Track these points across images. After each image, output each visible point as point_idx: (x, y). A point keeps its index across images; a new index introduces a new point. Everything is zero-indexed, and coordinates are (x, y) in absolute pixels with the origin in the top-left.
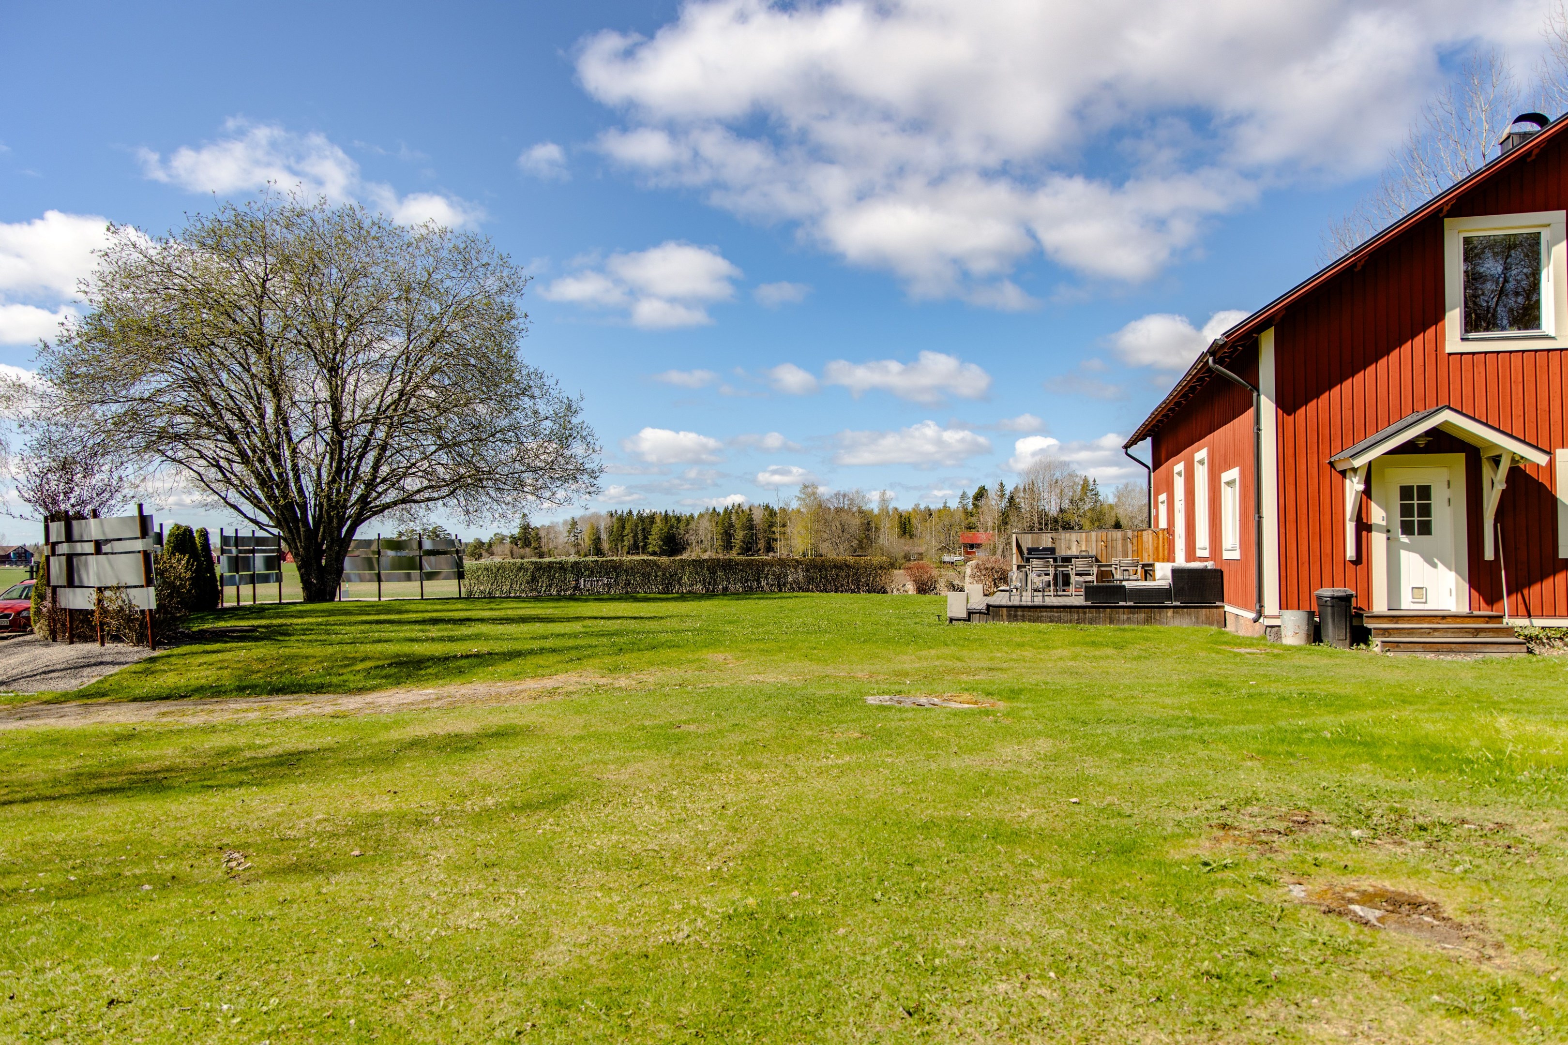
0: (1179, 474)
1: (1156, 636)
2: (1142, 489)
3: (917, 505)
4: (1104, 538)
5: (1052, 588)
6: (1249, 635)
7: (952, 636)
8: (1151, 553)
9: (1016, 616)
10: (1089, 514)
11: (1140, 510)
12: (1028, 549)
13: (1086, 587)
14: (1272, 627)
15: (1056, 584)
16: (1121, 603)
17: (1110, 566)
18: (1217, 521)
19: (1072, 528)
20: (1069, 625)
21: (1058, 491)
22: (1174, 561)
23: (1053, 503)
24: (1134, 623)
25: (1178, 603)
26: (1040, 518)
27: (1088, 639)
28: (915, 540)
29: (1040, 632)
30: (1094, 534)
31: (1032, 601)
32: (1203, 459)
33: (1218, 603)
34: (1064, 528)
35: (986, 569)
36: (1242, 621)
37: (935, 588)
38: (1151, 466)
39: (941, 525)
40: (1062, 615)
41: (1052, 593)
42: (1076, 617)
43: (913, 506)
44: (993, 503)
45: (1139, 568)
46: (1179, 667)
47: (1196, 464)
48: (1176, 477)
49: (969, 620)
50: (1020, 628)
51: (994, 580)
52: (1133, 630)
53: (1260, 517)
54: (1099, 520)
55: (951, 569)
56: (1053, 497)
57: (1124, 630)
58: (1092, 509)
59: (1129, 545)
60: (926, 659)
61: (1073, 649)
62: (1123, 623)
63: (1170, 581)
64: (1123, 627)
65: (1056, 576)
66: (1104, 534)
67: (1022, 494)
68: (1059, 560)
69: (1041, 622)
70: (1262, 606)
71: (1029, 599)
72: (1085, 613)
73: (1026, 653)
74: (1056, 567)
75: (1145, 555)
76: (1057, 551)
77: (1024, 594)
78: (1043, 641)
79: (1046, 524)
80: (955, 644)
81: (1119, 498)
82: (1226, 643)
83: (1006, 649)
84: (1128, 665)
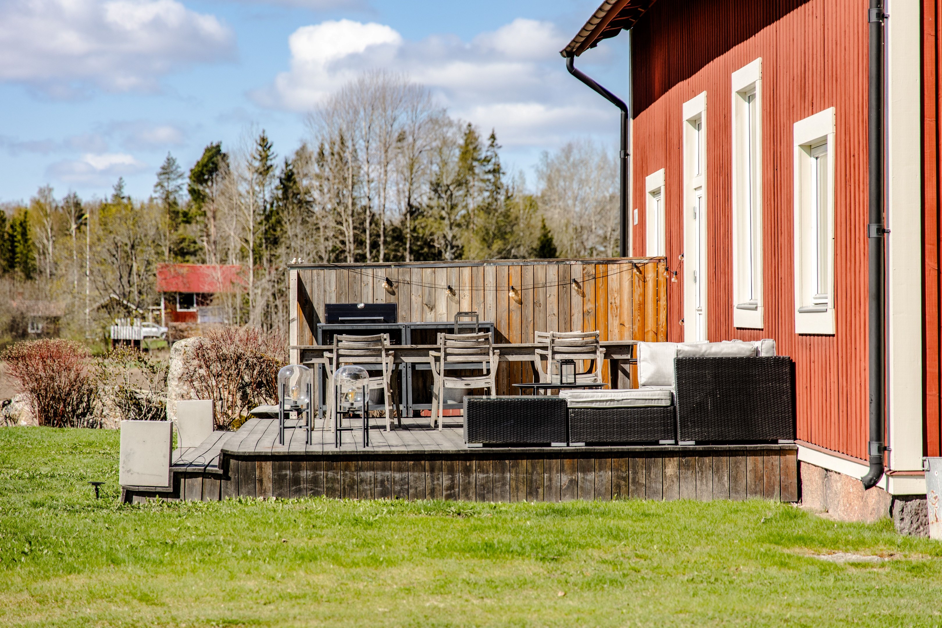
0: (695, 122)
1: (638, 527)
2: (604, 158)
3: (46, 192)
4: (515, 282)
5: (387, 408)
6: (855, 519)
7: (132, 538)
8: (626, 317)
9: (296, 481)
10: (479, 221)
11: (602, 212)
12: (329, 308)
13: (471, 406)
14: (907, 498)
15: (397, 399)
16: (557, 446)
17: (530, 350)
18: (783, 240)
19: (438, 256)
20: (429, 502)
21: (403, 161)
22: (681, 339)
23: (392, 192)
24: (586, 493)
25: (689, 444)
26: (360, 228)
27: (475, 538)
28: (40, 282)
29: (356, 522)
30: (490, 270)
31: (338, 442)
32: (752, 87)
33: (783, 443)
34: (418, 256)
35: (222, 359)
36: (837, 485)
37: (89, 409)
38: (628, 101)
39: (108, 243)
40: (412, 476)
41: (387, 421)
42: (445, 480)
43: (35, 194)
44: (243, 188)
45: (600, 357)
46: (695, 604)
47: (735, 97)
48: (687, 129)
49: (175, 493)
50: (307, 512)
51: (242, 388)
52: (585, 511)
53: (882, 231)
54: (501, 234)
55: (132, 362)
56: (393, 176)
57: (562, 513)
58: (487, 209)
59: (576, 299)
60: (60, 601)
61: (439, 564)
62: (561, 494)
63: (673, 388)
64: (559, 505)
65: (397, 375)
66: (515, 271)
67: (315, 168)
68: (406, 336)
69: (361, 495)
70: (883, 449)
71: (330, 437)
72: (467, 471)
73: (320, 579)
74: (397, 354)
75: (614, 324)
76: (401, 313)
77: (318, 423)
78: (365, 544)
79: (375, 245)
80: (137, 559)
81: (550, 180)
82: (802, 540)
83: (269, 568)
84: (572, 603)
